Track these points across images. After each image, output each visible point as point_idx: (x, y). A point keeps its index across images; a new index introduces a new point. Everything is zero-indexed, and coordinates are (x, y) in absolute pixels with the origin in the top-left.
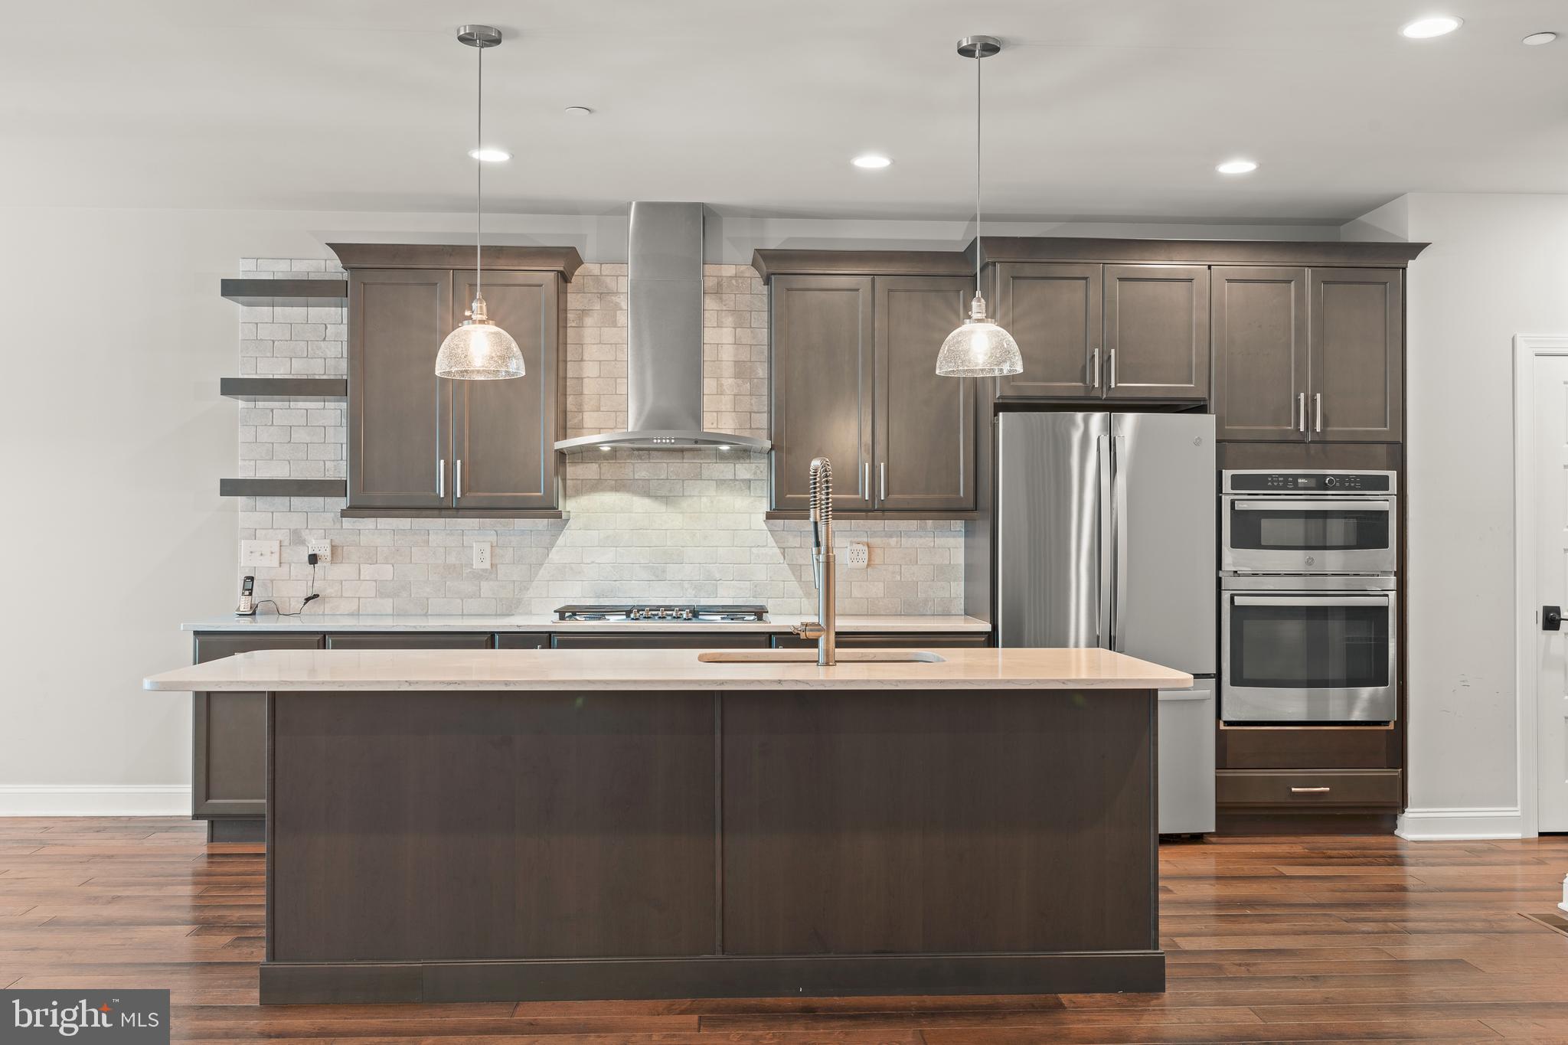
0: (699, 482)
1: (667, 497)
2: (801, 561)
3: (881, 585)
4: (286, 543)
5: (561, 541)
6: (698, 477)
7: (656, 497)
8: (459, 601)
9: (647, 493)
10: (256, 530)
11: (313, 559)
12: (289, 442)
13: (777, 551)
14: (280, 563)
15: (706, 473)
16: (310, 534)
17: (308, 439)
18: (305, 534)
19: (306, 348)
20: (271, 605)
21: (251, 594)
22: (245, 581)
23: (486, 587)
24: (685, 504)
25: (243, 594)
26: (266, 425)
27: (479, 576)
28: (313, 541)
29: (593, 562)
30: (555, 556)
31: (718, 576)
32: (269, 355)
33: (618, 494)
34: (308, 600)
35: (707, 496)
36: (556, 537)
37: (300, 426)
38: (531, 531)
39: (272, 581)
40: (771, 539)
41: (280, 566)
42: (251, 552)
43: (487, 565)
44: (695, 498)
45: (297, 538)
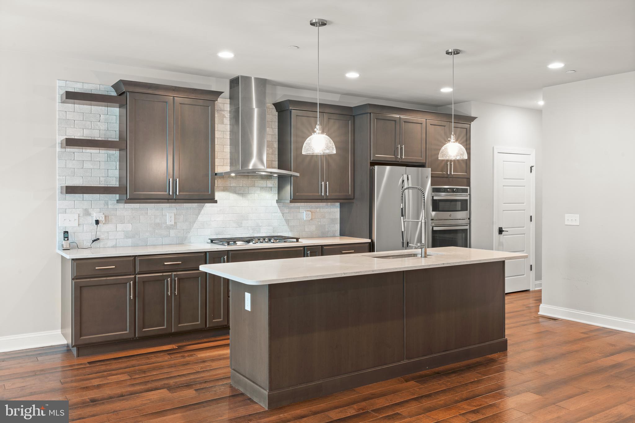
0: (254, 187)
1: (243, 194)
2: (289, 218)
3: (314, 226)
4: (81, 215)
5: (202, 212)
6: (254, 186)
7: (238, 194)
8: (161, 239)
9: (235, 192)
10: (66, 209)
11: (97, 222)
12: (83, 168)
13: (281, 214)
14: (79, 224)
15: (256, 184)
16: (93, 211)
17: (91, 167)
18: (90, 211)
19: (90, 125)
20: (74, 244)
21: (68, 240)
22: (64, 233)
23: (172, 233)
24: (249, 196)
25: (64, 240)
26: (71, 160)
27: (169, 228)
28: (95, 214)
29: (215, 220)
30: (200, 218)
31: (261, 225)
32: (72, 126)
33: (224, 192)
34: (94, 241)
35: (257, 193)
36: (200, 210)
37: (88, 161)
38: (191, 208)
39: (74, 233)
40: (279, 210)
41: (79, 226)
42: (65, 220)
43: (173, 223)
44: (253, 194)
45: (87, 213)
